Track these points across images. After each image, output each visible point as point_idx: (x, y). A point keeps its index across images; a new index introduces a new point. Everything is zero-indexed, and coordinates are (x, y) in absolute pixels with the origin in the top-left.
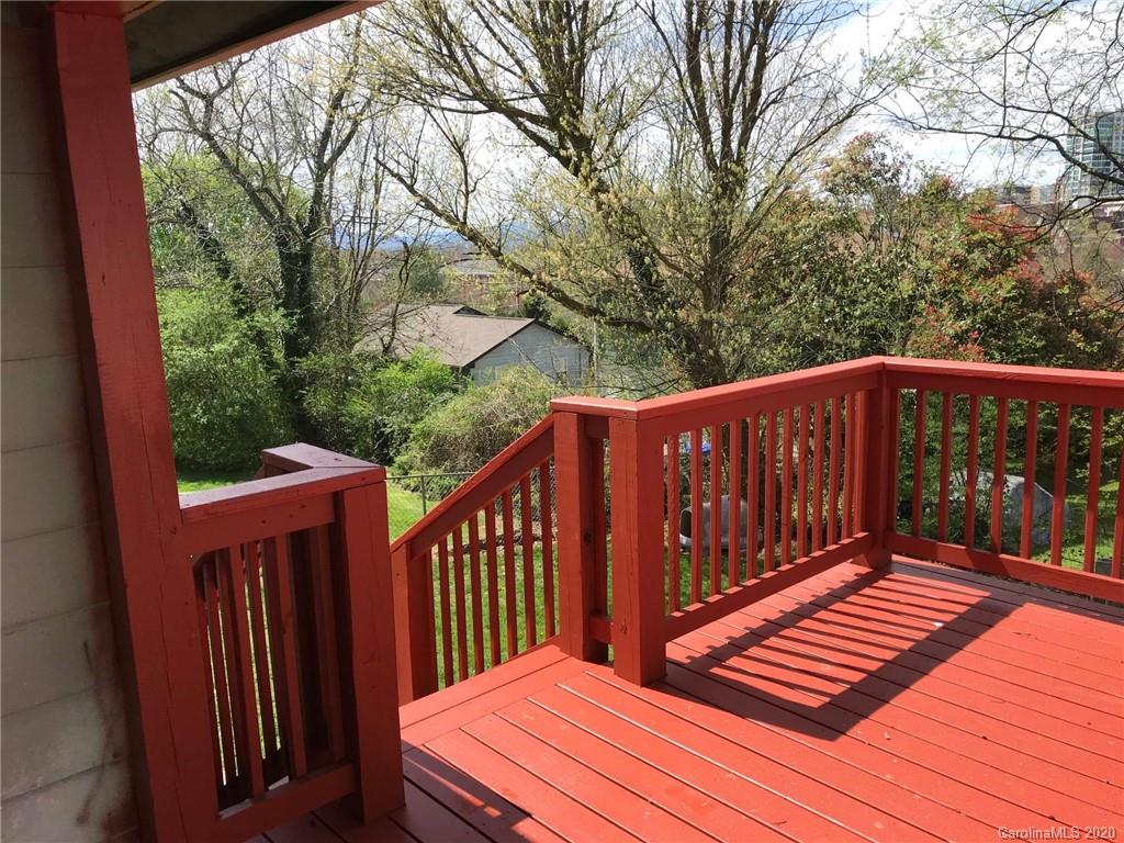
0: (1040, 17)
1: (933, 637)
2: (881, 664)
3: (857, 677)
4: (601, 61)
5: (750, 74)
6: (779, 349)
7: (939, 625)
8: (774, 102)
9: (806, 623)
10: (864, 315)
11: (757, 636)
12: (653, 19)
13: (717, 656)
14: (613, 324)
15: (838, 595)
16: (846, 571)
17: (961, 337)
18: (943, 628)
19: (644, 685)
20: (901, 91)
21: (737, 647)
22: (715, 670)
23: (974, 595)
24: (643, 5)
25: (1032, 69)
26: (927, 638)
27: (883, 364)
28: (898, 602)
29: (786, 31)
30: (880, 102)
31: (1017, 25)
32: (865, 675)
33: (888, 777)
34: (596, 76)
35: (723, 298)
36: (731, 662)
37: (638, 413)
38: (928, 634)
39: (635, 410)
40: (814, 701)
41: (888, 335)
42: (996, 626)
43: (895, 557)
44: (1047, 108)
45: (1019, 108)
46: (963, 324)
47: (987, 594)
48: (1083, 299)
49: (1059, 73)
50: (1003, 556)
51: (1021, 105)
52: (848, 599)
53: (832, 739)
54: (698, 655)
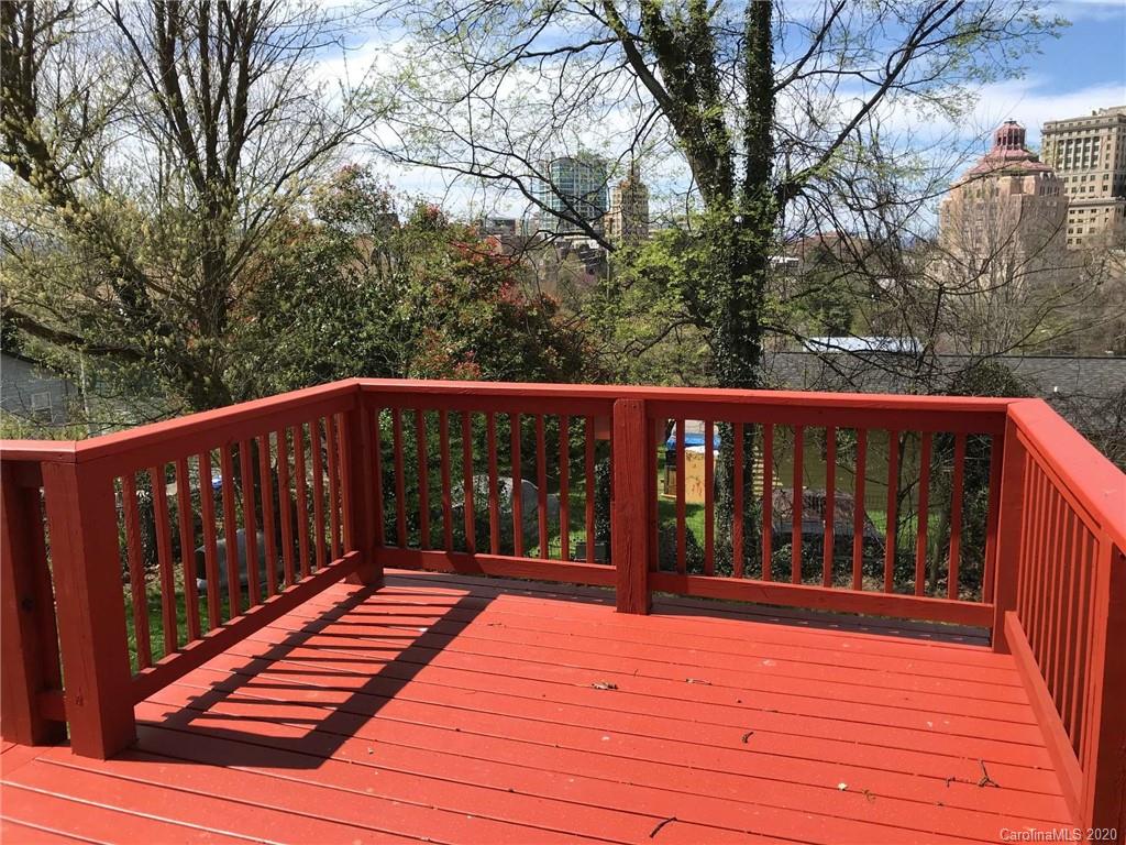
0: (498, 69)
1: (419, 643)
2: (368, 679)
3: (342, 697)
4: (58, 60)
5: (233, 91)
6: (289, 374)
7: (424, 630)
8: (262, 123)
9: (296, 652)
10: (370, 337)
11: (243, 677)
12: (118, 20)
13: (199, 706)
14: (93, 353)
15: (329, 618)
16: (339, 591)
17: (459, 356)
18: (428, 632)
19: (108, 758)
20: (381, 124)
21: (221, 691)
22: (196, 722)
23: (455, 595)
24: (105, 2)
25: (495, 116)
26: (412, 645)
27: (358, 385)
28: (387, 615)
29: (267, 51)
30: (363, 132)
31: (481, 74)
32: (352, 694)
33: (370, 791)
34: (53, 76)
35: (223, 322)
36: (214, 710)
37: (77, 453)
38: (413, 641)
39: (73, 451)
40: (298, 732)
41: (393, 356)
42: (474, 622)
43: (386, 571)
44: (508, 150)
45: (487, 149)
46: (461, 343)
47: (467, 593)
48: (554, 321)
49: (516, 120)
50: (478, 555)
51: (487, 145)
52: (339, 620)
53: (316, 766)
54: (176, 710)
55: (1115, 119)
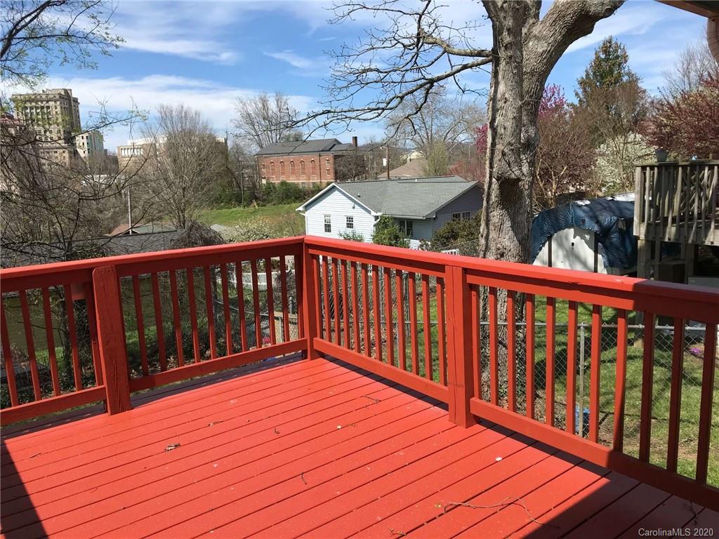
55: (58, 97)
